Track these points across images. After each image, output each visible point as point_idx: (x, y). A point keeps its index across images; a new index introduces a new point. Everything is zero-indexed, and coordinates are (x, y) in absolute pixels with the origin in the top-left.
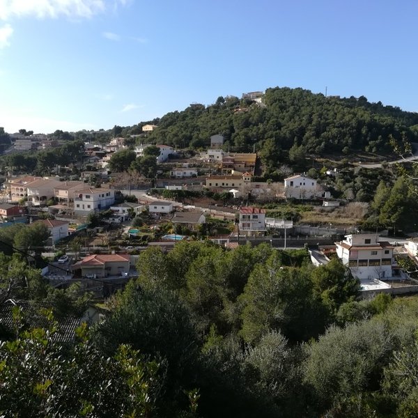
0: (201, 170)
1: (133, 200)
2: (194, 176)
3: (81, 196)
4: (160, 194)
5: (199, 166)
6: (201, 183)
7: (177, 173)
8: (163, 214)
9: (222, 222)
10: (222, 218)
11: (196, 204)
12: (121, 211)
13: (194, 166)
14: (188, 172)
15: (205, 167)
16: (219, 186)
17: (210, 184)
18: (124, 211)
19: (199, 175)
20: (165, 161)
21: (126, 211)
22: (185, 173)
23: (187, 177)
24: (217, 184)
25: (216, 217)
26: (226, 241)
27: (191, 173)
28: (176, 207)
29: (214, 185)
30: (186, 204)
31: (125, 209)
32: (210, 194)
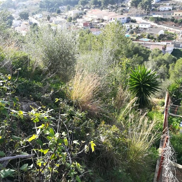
0: (175, 6)
1: (134, 21)
2: (170, 10)
3: (111, 19)
4: (148, 19)
5: (175, 5)
6: (172, 14)
7: (161, 8)
8: (145, 29)
9: (173, 34)
10: (173, 32)
11: (163, 24)
12: (127, 26)
13: (172, 4)
14: (167, 8)
15: (178, 5)
16: (180, 15)
17: (176, 15)
18: (128, 26)
19: (173, 9)
20: (158, 2)
21: (129, 26)
22: (165, 8)
23: (166, 11)
24: (179, 15)
25: (171, 32)
26: (170, 43)
27: (169, 9)
28: (153, 26)
29: (178, 15)
30: (159, 24)
31: (129, 25)
32: (173, 20)
